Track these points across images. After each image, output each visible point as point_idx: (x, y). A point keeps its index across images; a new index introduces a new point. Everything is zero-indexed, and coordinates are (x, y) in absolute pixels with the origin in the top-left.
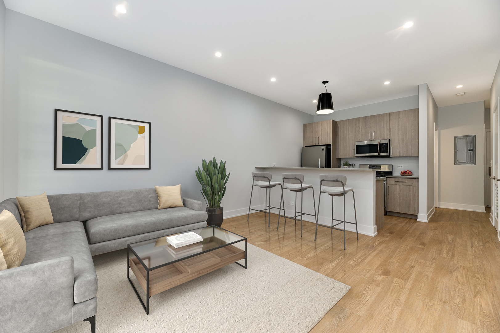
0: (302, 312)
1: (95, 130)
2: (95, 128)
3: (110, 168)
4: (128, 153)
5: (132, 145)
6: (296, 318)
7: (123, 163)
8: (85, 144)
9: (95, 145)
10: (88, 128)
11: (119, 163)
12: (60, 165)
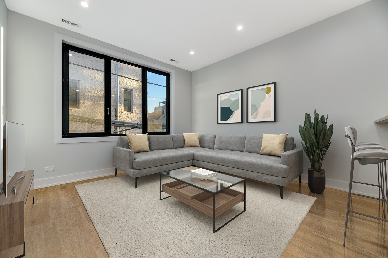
0: (129, 251)
1: (238, 100)
2: (237, 98)
3: (247, 122)
4: (259, 110)
5: (261, 104)
6: (124, 244)
7: (255, 118)
8: (232, 109)
9: (238, 108)
10: (233, 99)
11: (253, 118)
12: (220, 121)
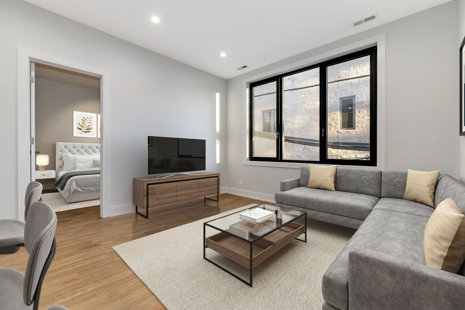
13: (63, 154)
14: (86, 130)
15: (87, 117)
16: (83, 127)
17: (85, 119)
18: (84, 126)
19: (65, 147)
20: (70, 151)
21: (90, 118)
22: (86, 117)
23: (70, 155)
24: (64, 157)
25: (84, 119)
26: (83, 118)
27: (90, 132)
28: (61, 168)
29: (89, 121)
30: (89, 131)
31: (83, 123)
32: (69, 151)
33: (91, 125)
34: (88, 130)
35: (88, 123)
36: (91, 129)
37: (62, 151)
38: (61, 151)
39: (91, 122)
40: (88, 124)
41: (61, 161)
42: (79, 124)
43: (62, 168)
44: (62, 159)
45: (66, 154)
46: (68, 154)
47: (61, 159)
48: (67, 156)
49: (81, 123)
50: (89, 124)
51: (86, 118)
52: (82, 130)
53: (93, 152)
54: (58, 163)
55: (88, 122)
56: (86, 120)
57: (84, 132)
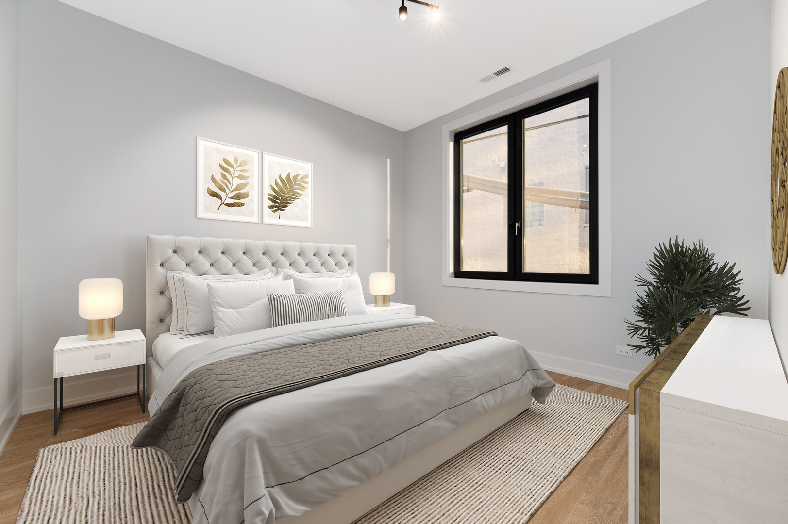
13: (170, 274)
14: (231, 198)
15: (236, 160)
16: (224, 190)
17: (229, 164)
18: (227, 186)
19: (175, 252)
20: (191, 265)
21: (244, 163)
22: (231, 160)
23: (190, 277)
24: (171, 283)
25: (226, 167)
26: (225, 160)
27: (242, 205)
28: (162, 320)
29: (240, 173)
30: (241, 201)
31: (224, 176)
32: (188, 265)
33: (245, 185)
34: (238, 200)
35: (239, 177)
36: (245, 196)
37: (166, 265)
38: (162, 265)
39: (244, 174)
40: (236, 182)
41: (163, 300)
42: (213, 179)
43: (167, 320)
44: (166, 293)
45: (177, 275)
46: (184, 274)
47: (162, 293)
48: (181, 280)
49: (218, 178)
50: (240, 181)
51: (233, 163)
52: (221, 198)
53: (255, 269)
54: (153, 306)
55: (237, 173)
56: (231, 169)
57: (226, 205)
